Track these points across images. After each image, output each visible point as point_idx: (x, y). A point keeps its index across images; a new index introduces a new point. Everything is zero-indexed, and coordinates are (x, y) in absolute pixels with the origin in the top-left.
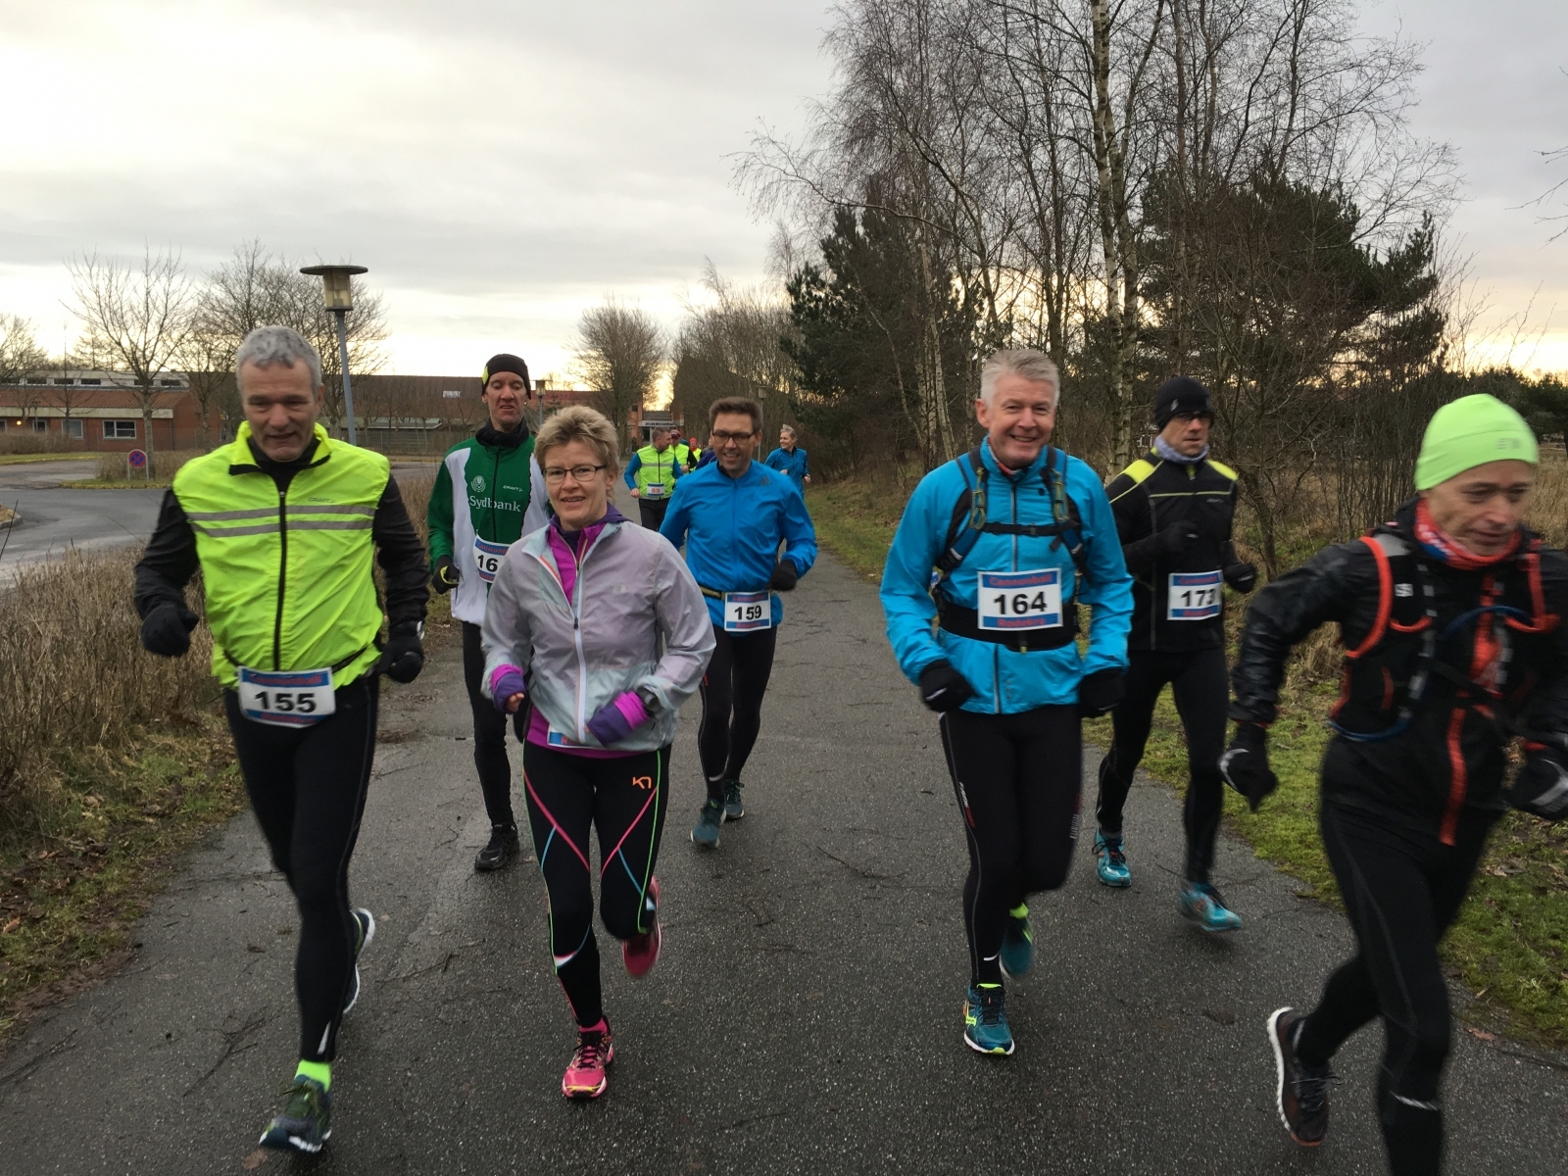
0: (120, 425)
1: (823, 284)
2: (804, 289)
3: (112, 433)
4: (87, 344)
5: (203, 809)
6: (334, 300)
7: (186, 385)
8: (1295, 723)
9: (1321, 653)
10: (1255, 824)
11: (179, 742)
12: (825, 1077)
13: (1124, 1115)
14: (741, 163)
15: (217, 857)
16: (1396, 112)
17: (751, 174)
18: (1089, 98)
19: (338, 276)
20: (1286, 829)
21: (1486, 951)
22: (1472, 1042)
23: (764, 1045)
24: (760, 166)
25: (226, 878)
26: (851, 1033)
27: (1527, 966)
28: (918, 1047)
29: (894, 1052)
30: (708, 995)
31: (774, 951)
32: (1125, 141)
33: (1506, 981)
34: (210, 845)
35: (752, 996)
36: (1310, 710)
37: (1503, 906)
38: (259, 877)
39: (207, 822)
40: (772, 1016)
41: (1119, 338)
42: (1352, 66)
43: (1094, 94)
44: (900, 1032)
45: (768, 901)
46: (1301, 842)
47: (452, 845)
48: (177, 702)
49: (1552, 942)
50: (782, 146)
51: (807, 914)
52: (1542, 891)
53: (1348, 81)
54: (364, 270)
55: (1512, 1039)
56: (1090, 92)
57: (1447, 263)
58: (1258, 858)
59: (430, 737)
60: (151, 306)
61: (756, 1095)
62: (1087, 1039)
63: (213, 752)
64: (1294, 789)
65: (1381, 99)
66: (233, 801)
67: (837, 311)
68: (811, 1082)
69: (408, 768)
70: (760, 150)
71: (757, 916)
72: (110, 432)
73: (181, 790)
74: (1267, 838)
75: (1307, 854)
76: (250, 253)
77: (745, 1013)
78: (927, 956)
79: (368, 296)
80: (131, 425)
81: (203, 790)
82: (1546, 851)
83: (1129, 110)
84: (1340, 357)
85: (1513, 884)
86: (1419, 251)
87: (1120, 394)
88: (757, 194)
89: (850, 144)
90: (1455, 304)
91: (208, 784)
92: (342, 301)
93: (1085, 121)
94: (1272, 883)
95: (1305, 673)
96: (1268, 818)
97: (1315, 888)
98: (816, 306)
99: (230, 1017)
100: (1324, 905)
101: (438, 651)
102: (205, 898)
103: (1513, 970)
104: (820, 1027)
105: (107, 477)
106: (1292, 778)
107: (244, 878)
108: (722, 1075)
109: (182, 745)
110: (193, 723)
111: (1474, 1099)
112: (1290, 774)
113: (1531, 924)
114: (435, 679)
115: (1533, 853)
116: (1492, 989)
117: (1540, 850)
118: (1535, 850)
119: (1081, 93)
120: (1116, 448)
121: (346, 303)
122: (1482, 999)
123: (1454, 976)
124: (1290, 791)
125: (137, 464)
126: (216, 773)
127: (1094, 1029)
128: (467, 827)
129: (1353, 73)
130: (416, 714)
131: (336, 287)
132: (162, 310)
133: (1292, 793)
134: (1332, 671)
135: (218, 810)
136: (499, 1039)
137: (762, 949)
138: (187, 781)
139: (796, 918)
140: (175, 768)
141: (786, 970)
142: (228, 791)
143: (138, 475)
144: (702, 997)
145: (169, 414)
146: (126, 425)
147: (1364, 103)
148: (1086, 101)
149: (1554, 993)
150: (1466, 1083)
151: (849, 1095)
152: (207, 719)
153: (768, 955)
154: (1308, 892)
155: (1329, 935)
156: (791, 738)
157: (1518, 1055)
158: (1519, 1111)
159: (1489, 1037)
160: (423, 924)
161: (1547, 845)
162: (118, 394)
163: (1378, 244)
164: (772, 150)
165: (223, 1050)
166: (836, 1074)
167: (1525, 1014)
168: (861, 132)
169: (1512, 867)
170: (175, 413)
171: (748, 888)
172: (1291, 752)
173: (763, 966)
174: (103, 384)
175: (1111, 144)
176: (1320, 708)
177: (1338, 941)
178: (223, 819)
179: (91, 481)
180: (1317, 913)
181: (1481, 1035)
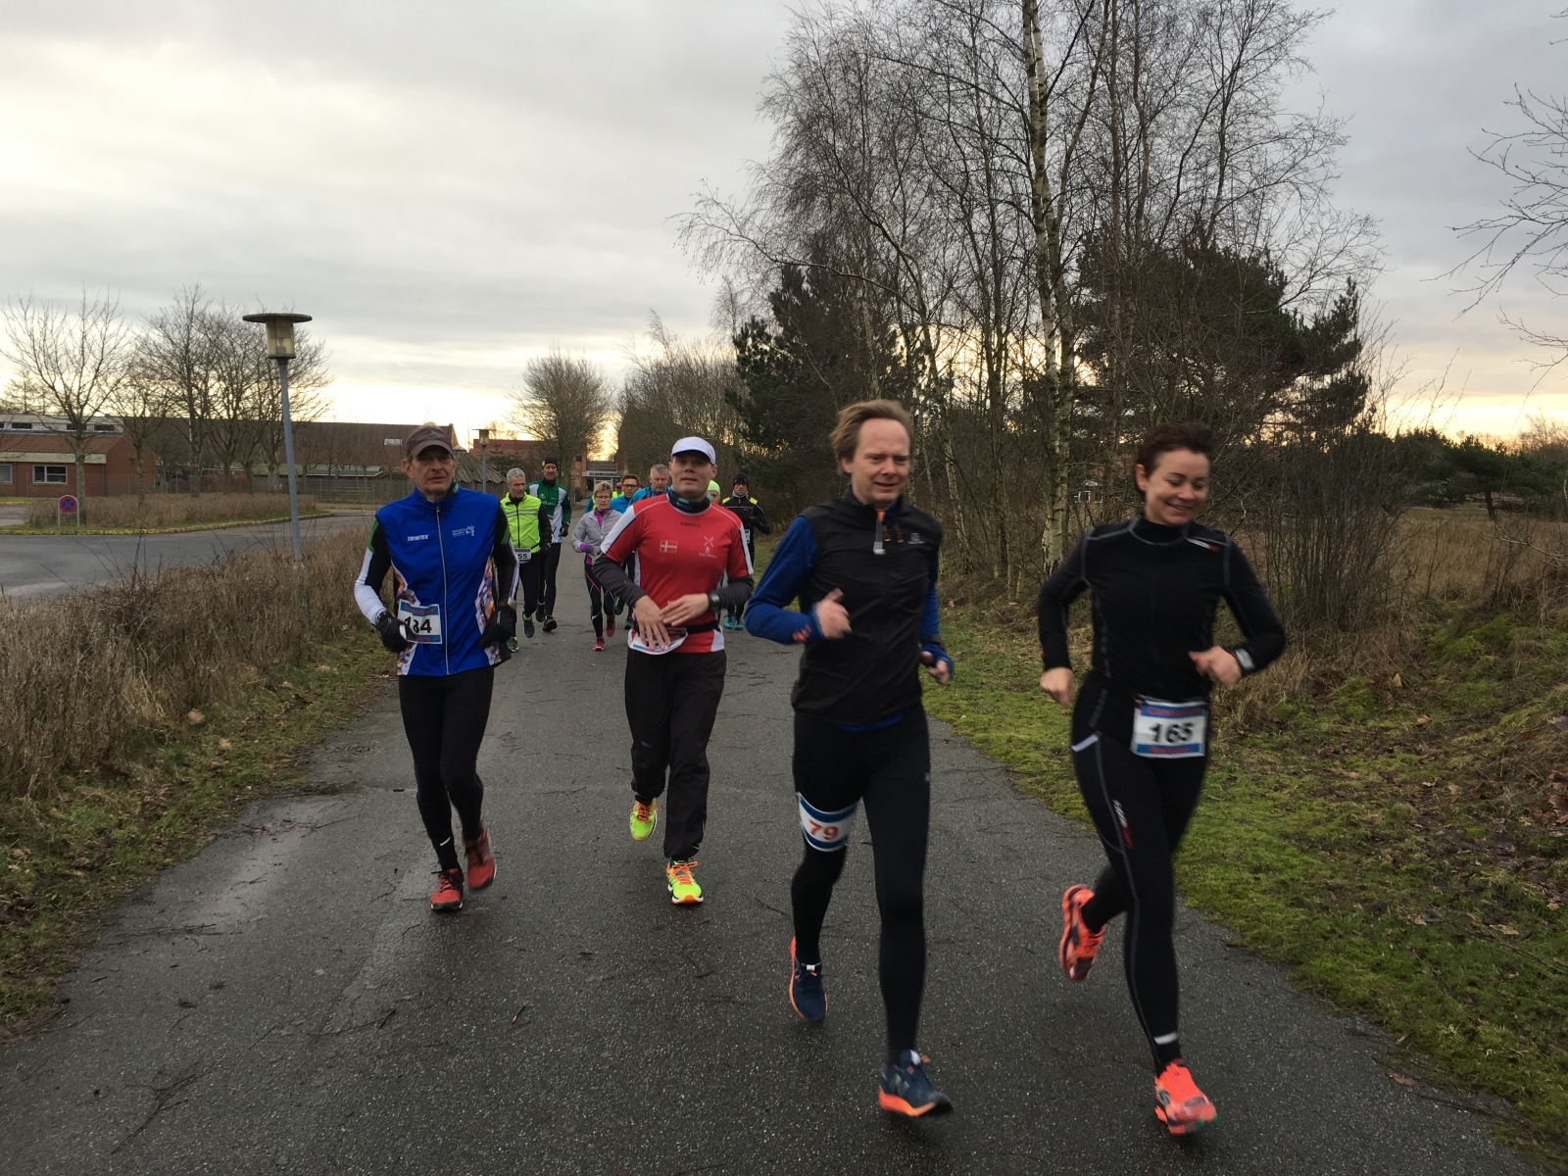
0: (50, 470)
1: (769, 338)
2: (750, 341)
3: (42, 479)
4: (19, 387)
5: (133, 862)
6: (277, 348)
7: (121, 430)
8: (1225, 775)
9: (1251, 706)
10: (1186, 874)
11: (109, 794)
12: (762, 1128)
13: (1056, 1162)
14: (686, 224)
15: (148, 910)
16: (1319, 184)
17: (695, 233)
18: (1027, 165)
19: (281, 324)
20: (1216, 879)
21: (1407, 998)
22: (1393, 1087)
23: (702, 1097)
24: (702, 227)
25: (156, 932)
26: (789, 1084)
27: (1445, 1012)
28: (855, 1096)
29: (833, 1101)
30: (647, 1047)
31: (713, 1003)
32: (1061, 207)
33: (1424, 1027)
34: (139, 900)
35: (691, 1047)
36: (1240, 762)
37: (1423, 953)
38: (190, 932)
39: (138, 875)
40: (710, 1067)
41: (1055, 397)
42: (1279, 138)
43: (1032, 162)
44: (838, 1082)
45: (708, 953)
46: (1230, 892)
47: (388, 898)
48: (108, 752)
49: (1469, 989)
50: (726, 207)
51: (748, 965)
52: (1460, 939)
53: (1275, 153)
54: (309, 319)
55: (1431, 1084)
56: (1028, 159)
57: (1368, 329)
58: (1189, 907)
59: (367, 789)
60: (87, 350)
61: (695, 1147)
62: (1020, 1087)
63: (144, 805)
64: (1223, 840)
65: (1306, 170)
66: (164, 854)
67: (782, 364)
68: (749, 1132)
69: (343, 820)
70: (704, 211)
71: (697, 967)
72: (40, 477)
73: (110, 843)
74: (1198, 888)
75: (1236, 904)
76: (190, 299)
77: (684, 1065)
78: (866, 1006)
79: (310, 343)
80: (63, 470)
81: (133, 842)
82: (1464, 901)
83: (1064, 176)
84: (1268, 418)
85: (1433, 932)
86: (1344, 317)
87: (1058, 451)
88: (701, 253)
89: (792, 204)
90: (1376, 369)
91: (138, 836)
92: (284, 348)
93: (1024, 186)
94: (1202, 932)
95: (1235, 726)
96: (1198, 868)
97: (1244, 937)
98: (762, 360)
99: (160, 1073)
100: (1253, 954)
101: (376, 702)
102: (135, 953)
103: (1432, 1017)
104: (758, 1078)
105: (36, 523)
106: (1222, 828)
107: (175, 932)
108: (660, 1128)
109: (111, 796)
110: (123, 774)
111: (1395, 1143)
112: (1221, 825)
113: (1449, 972)
114: (373, 730)
115: (1452, 902)
116: (1412, 1035)
117: (1458, 899)
118: (1454, 899)
119: (1021, 160)
120: (1053, 503)
121: (289, 351)
122: (1403, 1045)
123: (1376, 1023)
124: (1220, 842)
125: (68, 509)
126: (147, 825)
127: (1028, 1077)
128: (405, 880)
129: (1278, 145)
130: (353, 765)
131: (279, 335)
132: (98, 355)
133: (1222, 844)
134: (1262, 724)
135: (149, 863)
136: (435, 1093)
137: (702, 1001)
138: (117, 834)
139: (737, 969)
140: (104, 820)
141: (725, 1021)
142: (159, 843)
143: (69, 521)
144: (641, 1050)
145: (101, 459)
146: (56, 470)
147: (1289, 175)
148: (1024, 167)
149: (1471, 1039)
150: (1386, 1127)
151: (787, 1146)
152: (139, 770)
153: (707, 1007)
154: (1237, 941)
155: (1257, 983)
156: (733, 790)
157: (1437, 1100)
158: (1437, 1154)
159: (1409, 1082)
160: (359, 977)
161: (1466, 894)
162: (49, 438)
163: (1305, 308)
164: (716, 212)
165: (153, 1106)
166: (775, 1125)
167: (1444, 1059)
168: (802, 193)
169: (1432, 917)
170: (107, 458)
171: (688, 939)
172: (1221, 804)
173: (702, 1017)
174: (35, 428)
175: (1049, 210)
176: (1250, 760)
177: (1264, 988)
178: (154, 871)
179: (19, 527)
180: (1245, 962)
181: (1401, 1081)
